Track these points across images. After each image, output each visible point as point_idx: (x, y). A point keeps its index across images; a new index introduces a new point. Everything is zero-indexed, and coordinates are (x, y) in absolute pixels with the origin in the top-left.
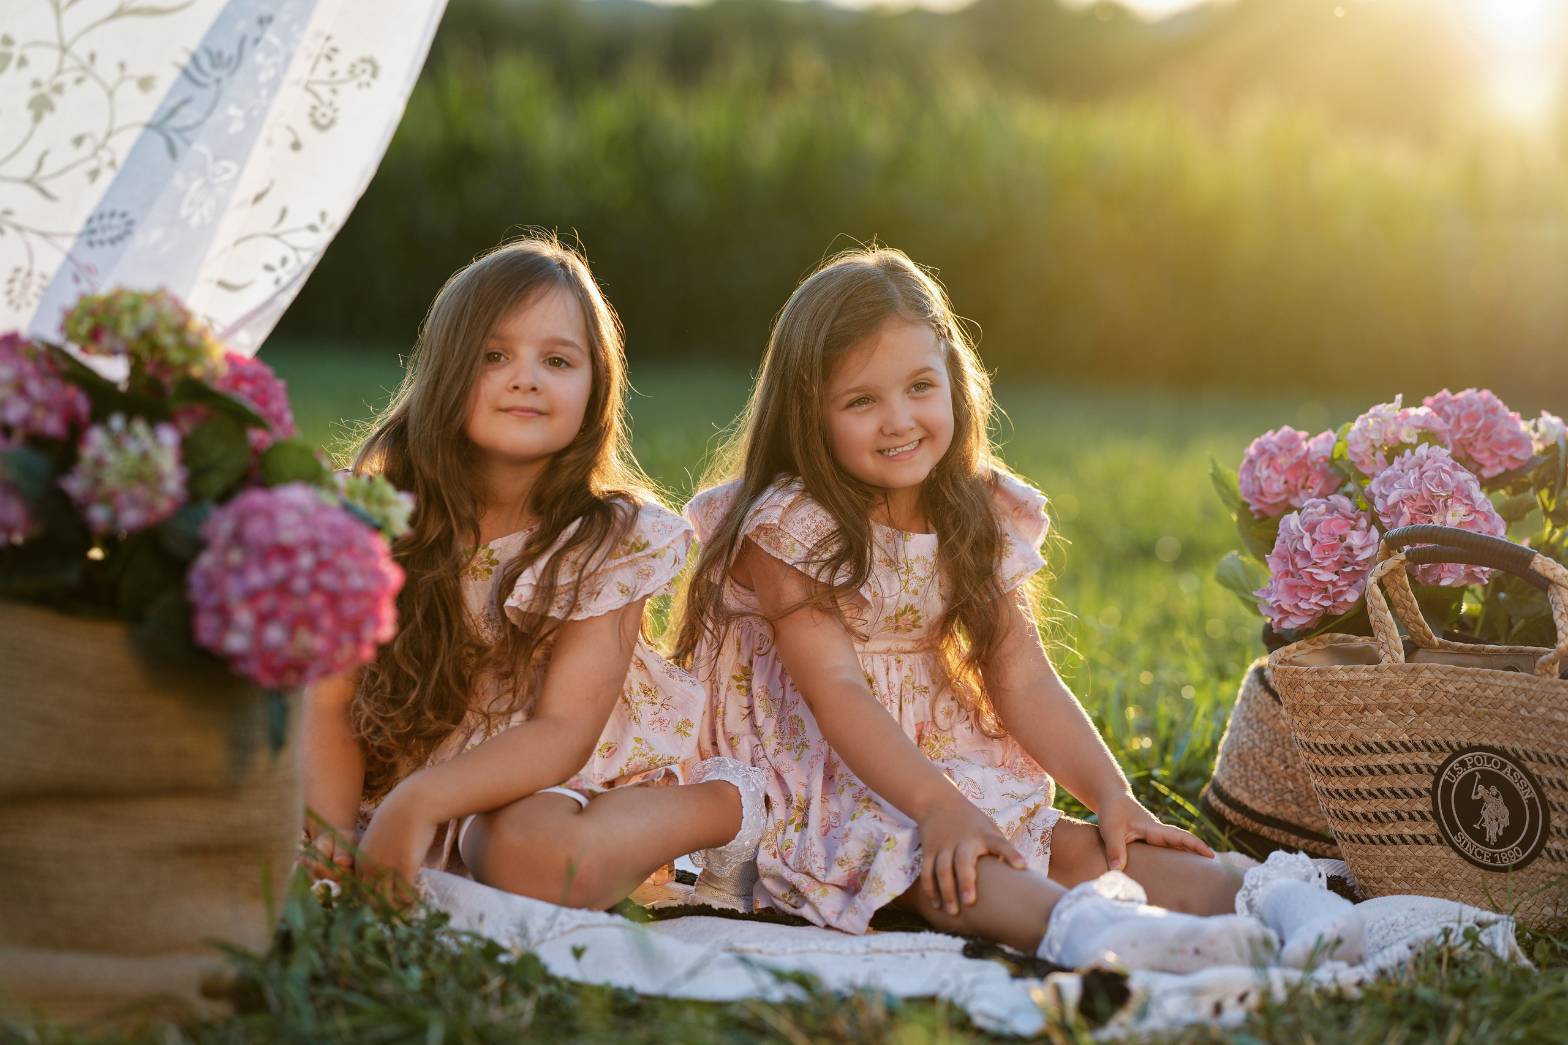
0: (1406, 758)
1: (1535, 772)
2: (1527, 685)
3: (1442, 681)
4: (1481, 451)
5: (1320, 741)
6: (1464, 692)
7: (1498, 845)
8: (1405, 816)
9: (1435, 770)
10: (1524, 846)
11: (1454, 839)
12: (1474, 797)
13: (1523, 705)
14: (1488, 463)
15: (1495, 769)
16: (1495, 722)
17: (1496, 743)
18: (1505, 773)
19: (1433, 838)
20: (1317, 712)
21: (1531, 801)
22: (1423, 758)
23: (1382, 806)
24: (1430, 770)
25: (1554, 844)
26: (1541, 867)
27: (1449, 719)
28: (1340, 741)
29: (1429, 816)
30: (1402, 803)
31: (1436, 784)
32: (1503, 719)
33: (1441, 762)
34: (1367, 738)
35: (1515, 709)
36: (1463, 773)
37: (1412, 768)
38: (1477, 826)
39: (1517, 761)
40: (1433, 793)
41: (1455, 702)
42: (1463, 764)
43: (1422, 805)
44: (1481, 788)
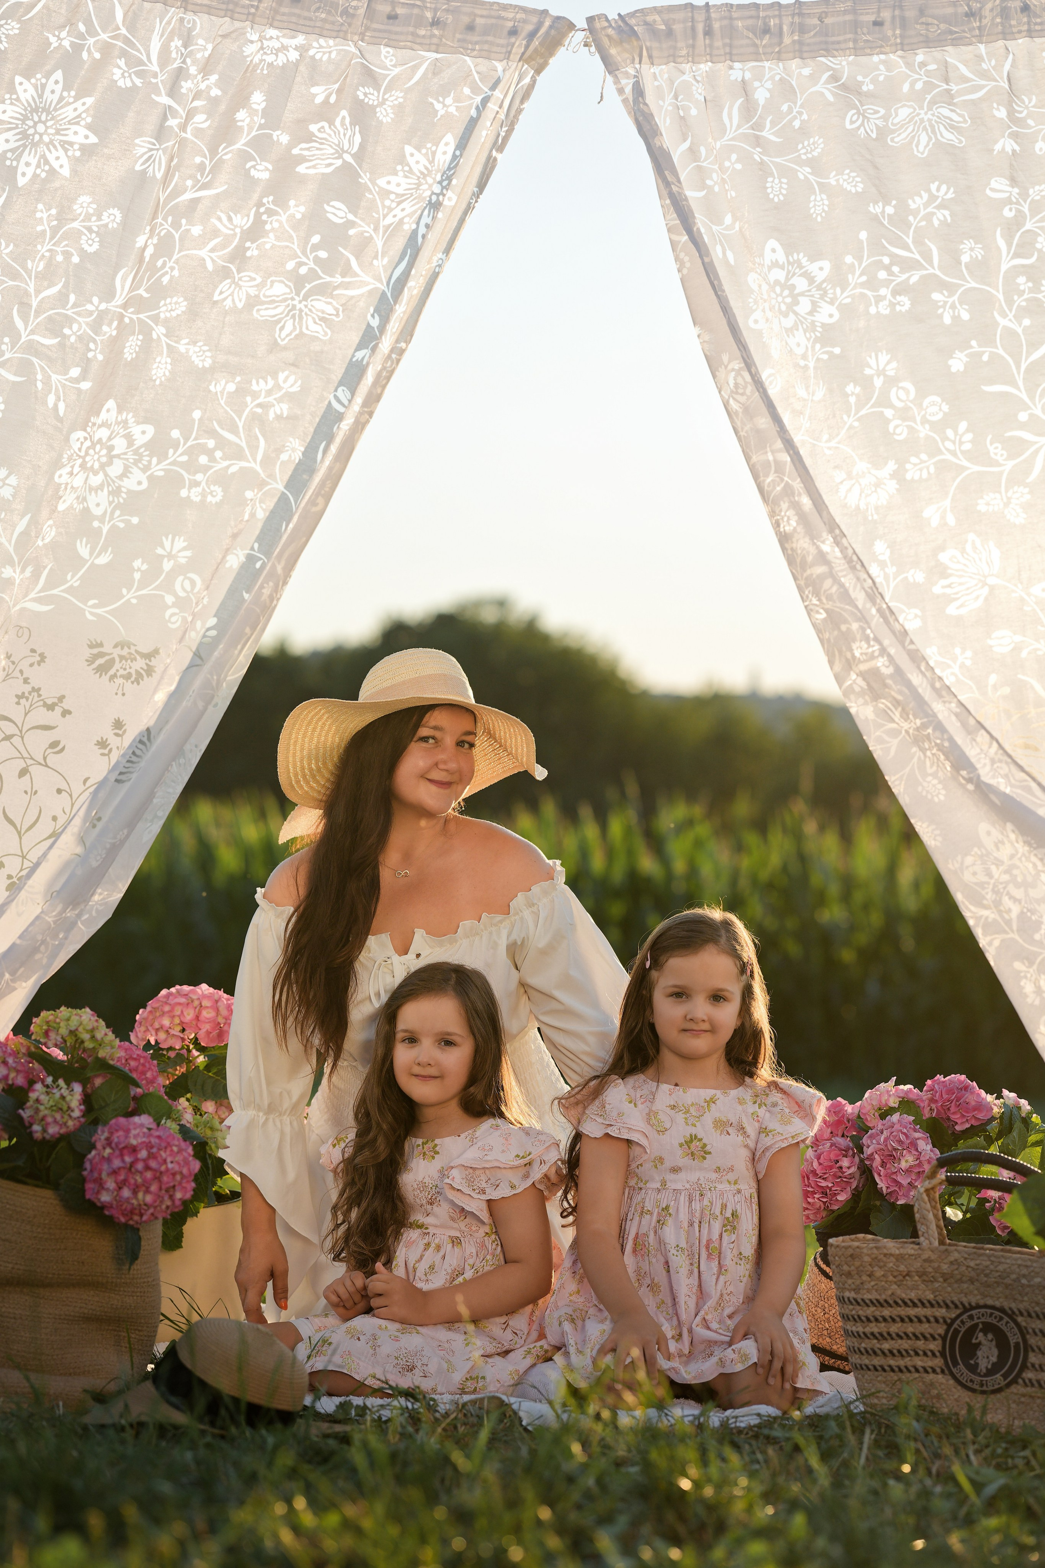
0: (928, 1312)
1: (1024, 1324)
2: (1029, 1263)
3: (966, 1259)
4: (954, 1113)
5: (867, 1296)
6: (981, 1267)
7: (986, 1375)
8: (921, 1353)
9: (949, 1321)
10: (1005, 1376)
11: (954, 1370)
12: (974, 1341)
13: (1024, 1276)
14: (959, 1121)
15: (995, 1322)
16: (999, 1289)
17: (997, 1304)
18: (1002, 1325)
19: (938, 1370)
20: (870, 1276)
21: (1017, 1345)
22: (941, 1312)
23: (905, 1344)
24: (945, 1321)
25: (1029, 1375)
26: (1015, 1391)
27: (965, 1286)
28: (884, 1297)
29: (938, 1354)
30: (920, 1344)
31: (947, 1332)
32: (1007, 1286)
33: (954, 1316)
34: (904, 1296)
35: (1017, 1280)
36: (969, 1324)
37: (932, 1319)
38: (972, 1362)
39: (1011, 1316)
40: (944, 1339)
41: (973, 1274)
42: (971, 1317)
43: (935, 1346)
44: (981, 1335)
